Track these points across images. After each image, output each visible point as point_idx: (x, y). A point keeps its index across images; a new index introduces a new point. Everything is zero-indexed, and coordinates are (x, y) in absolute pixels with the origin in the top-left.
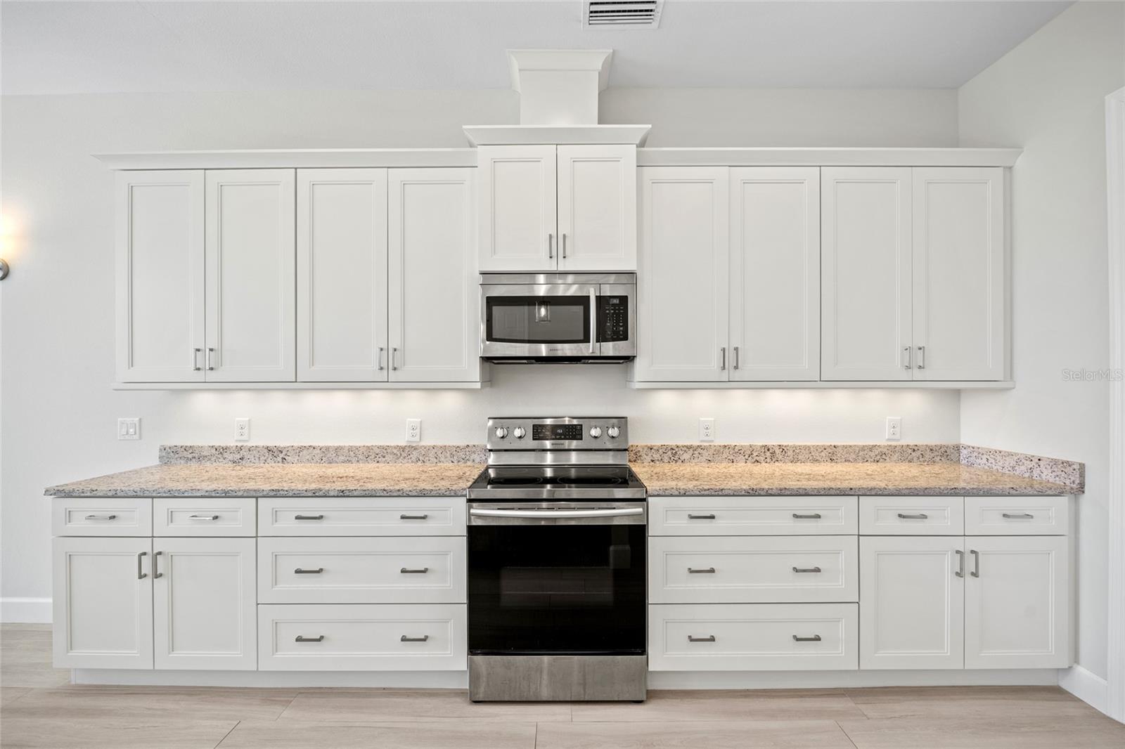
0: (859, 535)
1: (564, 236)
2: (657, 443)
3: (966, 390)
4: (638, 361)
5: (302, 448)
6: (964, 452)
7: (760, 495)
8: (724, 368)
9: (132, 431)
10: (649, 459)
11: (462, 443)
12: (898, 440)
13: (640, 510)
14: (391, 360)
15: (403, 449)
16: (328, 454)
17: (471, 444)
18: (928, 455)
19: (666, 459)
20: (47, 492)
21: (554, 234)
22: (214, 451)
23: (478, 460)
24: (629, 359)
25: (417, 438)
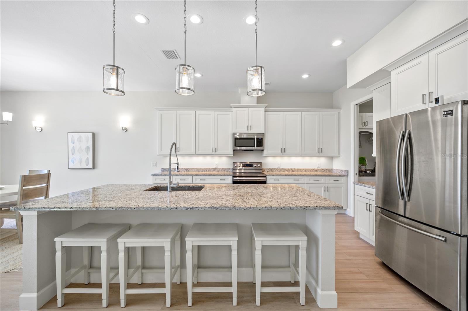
0: (306, 184)
1: (250, 126)
2: (268, 168)
3: (334, 157)
4: (264, 150)
5: (192, 169)
6: (333, 170)
7: (288, 176)
8: (282, 152)
9: (155, 165)
10: (266, 171)
11: (227, 168)
12: (319, 168)
13: (265, 178)
14: (215, 150)
15: (214, 169)
16: (198, 170)
17: (229, 168)
18: (326, 171)
19: (270, 171)
20: (152, 175)
21: (248, 125)
22: (173, 169)
23: (230, 171)
24: (263, 150)
25: (217, 167)
